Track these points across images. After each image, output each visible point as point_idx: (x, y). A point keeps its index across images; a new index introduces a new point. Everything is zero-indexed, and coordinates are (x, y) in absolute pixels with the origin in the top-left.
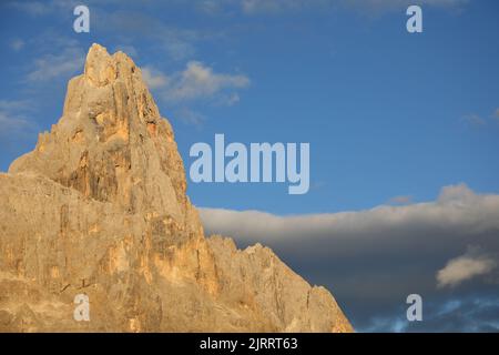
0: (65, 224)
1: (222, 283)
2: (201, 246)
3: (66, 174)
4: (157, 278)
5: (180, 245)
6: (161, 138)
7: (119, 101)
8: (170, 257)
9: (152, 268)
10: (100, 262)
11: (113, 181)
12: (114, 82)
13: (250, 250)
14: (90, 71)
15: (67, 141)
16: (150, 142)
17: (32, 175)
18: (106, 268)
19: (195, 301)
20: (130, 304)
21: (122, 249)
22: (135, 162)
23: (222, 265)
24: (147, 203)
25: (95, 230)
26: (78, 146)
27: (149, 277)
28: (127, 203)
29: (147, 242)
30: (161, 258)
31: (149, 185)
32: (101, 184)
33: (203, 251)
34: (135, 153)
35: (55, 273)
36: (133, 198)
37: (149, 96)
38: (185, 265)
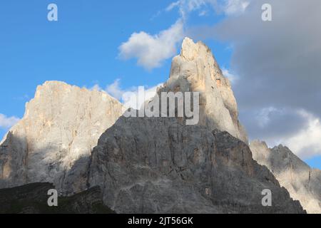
2: (244, 148)
5: (232, 148)
6: (223, 88)
7: (200, 69)
8: (227, 155)
9: (218, 161)
10: (190, 158)
12: (197, 58)
14: (184, 53)
18: (192, 161)
29: (215, 147)
30: (223, 155)
33: (245, 151)
35: (165, 164)
38: (235, 159)
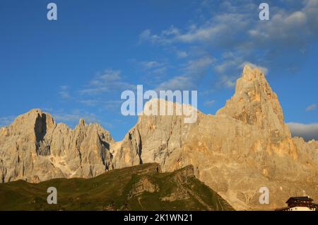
0: (237, 134)
1: (299, 155)
2: (290, 141)
3: (237, 115)
4: (273, 153)
5: (282, 141)
6: (273, 100)
7: (256, 87)
8: (278, 145)
9: (272, 150)
10: (252, 148)
11: (255, 117)
12: (254, 79)
13: (310, 142)
14: (245, 76)
15: (237, 102)
16: (269, 102)
17: (224, 116)
18: (253, 150)
19: (289, 163)
20: (263, 163)
21: (260, 143)
22: (263, 110)
23: (299, 148)
24: (269, 125)
25: (249, 136)
26: (241, 104)
27: (270, 153)
28: (261, 125)
30: (275, 146)
31: (269, 117)
32: (250, 119)
33: (291, 143)
34: (263, 106)
35: (234, 152)
37: (268, 84)
38: (284, 149)
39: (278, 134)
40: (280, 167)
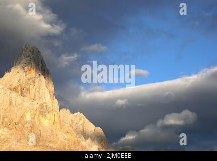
0: (11, 103)
2: (56, 113)
3: (12, 87)
4: (40, 123)
5: (49, 112)
7: (32, 63)
8: (45, 116)
10: (22, 117)
11: (28, 90)
15: (14, 75)
16: (43, 77)
18: (23, 119)
19: (52, 131)
21: (29, 113)
22: (36, 84)
24: (40, 98)
25: (20, 106)
26: (17, 77)
27: (37, 123)
28: (33, 97)
29: (38, 111)
30: (42, 116)
31: (41, 91)
32: (24, 90)
33: (56, 115)
34: (37, 80)
35: (6, 120)
36: (35, 95)
38: (50, 119)
39: (46, 106)
40: (44, 134)
